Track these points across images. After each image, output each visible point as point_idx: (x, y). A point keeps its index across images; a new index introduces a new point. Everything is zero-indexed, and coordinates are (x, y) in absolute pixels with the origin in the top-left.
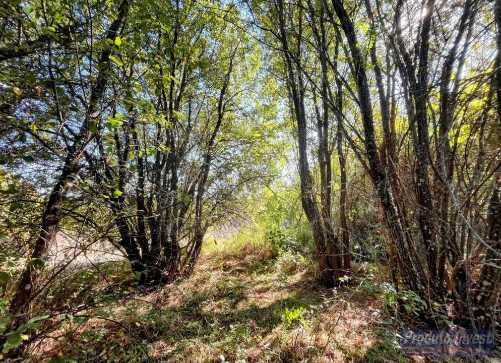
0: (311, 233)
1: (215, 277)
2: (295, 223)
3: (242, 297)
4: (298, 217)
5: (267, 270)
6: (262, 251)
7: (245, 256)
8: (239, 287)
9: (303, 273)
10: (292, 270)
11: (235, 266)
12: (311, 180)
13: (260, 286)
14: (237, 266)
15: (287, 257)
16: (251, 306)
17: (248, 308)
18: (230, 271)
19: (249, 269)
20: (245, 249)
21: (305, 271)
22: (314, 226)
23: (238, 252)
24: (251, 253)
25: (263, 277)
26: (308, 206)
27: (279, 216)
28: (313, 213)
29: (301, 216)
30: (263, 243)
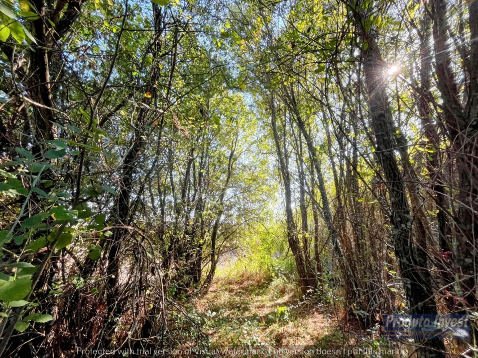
1: (225, 297)
2: (285, 254)
3: (246, 309)
4: (286, 250)
5: (263, 293)
6: (258, 278)
7: (243, 282)
8: (243, 303)
9: (290, 296)
10: (282, 292)
11: (237, 290)
12: (294, 227)
13: (258, 303)
14: (239, 289)
15: (277, 282)
16: (254, 315)
17: (252, 315)
18: (234, 293)
19: (248, 291)
20: (242, 276)
21: (292, 294)
23: (237, 278)
24: (248, 279)
25: (260, 298)
26: (293, 243)
27: (271, 248)
28: (296, 250)
29: (289, 249)
30: (258, 271)
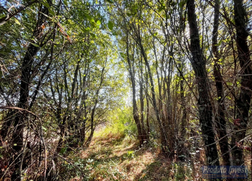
0: (137, 128)
1: (99, 148)
2: (131, 124)
3: (111, 153)
4: (132, 121)
5: (119, 144)
6: (117, 136)
7: (109, 139)
8: (109, 150)
10: (130, 143)
11: (105, 143)
12: (137, 109)
13: (117, 150)
14: (107, 142)
15: (127, 138)
16: (115, 156)
17: (114, 156)
18: (104, 145)
19: (112, 143)
20: (109, 135)
21: (134, 143)
22: (138, 126)
23: (106, 137)
24: (112, 137)
25: (118, 146)
26: (136, 118)
27: (124, 121)
28: (137, 121)
29: (133, 121)
30: (117, 133)
